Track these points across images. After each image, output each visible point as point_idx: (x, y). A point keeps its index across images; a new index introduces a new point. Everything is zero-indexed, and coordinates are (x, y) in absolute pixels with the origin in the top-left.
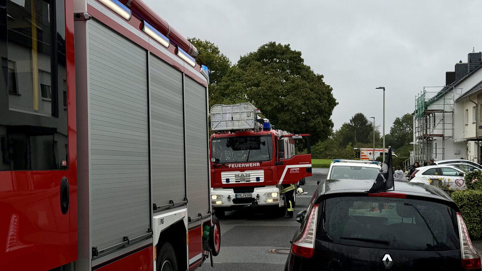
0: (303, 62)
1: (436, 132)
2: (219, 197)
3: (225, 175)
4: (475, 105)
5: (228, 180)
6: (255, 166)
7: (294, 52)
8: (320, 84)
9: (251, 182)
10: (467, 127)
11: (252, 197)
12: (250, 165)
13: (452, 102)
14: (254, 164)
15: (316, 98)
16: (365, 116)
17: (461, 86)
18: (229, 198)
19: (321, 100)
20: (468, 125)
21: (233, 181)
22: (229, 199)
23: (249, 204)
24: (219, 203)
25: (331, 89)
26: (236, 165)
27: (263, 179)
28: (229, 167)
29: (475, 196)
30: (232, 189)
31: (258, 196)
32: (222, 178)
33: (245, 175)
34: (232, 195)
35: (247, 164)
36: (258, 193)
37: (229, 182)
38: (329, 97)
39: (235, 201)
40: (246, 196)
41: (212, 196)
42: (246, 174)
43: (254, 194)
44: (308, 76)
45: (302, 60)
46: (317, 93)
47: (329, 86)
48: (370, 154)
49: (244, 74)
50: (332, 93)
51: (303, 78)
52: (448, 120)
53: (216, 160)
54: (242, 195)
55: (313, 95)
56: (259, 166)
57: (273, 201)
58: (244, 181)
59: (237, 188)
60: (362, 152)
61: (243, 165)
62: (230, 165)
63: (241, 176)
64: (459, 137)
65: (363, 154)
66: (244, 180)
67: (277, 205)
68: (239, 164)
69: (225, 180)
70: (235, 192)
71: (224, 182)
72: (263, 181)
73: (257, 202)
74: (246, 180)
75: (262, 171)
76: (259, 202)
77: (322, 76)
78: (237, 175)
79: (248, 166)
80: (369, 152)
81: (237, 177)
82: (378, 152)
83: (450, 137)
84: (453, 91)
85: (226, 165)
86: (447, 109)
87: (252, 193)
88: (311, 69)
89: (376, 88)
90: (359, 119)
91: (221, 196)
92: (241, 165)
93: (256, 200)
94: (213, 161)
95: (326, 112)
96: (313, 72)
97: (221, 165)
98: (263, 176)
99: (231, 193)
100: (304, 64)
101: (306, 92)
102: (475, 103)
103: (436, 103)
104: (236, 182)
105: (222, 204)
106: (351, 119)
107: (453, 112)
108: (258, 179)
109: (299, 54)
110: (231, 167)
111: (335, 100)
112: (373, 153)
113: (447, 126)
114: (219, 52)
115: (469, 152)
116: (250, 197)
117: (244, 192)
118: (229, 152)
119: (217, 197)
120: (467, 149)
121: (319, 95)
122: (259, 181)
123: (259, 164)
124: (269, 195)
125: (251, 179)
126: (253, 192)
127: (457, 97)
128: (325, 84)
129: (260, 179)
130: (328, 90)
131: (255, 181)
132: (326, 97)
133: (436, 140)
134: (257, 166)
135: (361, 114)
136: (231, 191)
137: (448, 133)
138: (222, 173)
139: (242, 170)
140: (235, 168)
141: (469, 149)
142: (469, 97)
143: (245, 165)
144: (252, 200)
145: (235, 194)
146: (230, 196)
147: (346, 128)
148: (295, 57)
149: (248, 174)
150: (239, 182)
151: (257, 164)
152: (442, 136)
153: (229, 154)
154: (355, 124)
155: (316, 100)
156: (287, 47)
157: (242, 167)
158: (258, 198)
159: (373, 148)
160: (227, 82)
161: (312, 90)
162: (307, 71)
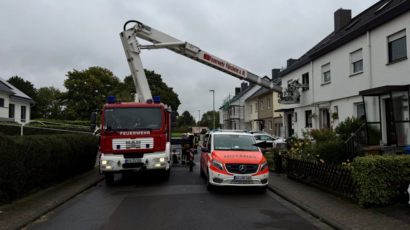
0: (162, 81)
1: (236, 117)
2: (109, 162)
3: (115, 142)
4: (257, 102)
5: (118, 147)
6: (145, 134)
7: (157, 75)
8: (171, 93)
9: (141, 148)
10: (251, 114)
11: (142, 162)
12: (141, 133)
13: (243, 101)
14: (145, 132)
15: (170, 100)
16: (189, 112)
17: (248, 93)
18: (119, 163)
19: (172, 101)
20: (252, 113)
21: (123, 148)
22: (119, 165)
23: (138, 169)
24: (109, 167)
25: (178, 95)
26: (127, 133)
27: (153, 145)
28: (121, 135)
29: (382, 162)
30: (123, 155)
31: (147, 161)
32: (113, 145)
33: (135, 142)
34: (122, 160)
35: (138, 132)
36: (147, 159)
37: (120, 148)
38: (176, 99)
39: (124, 166)
40: (135, 161)
41: (102, 161)
42: (137, 142)
43: (144, 159)
44: (165, 88)
45: (161, 80)
46: (170, 97)
47: (176, 94)
48: (197, 130)
49: (128, 86)
50: (178, 97)
51: (162, 89)
52: (241, 111)
53: (107, 128)
54: (132, 160)
55: (168, 98)
56: (149, 134)
57: (161, 166)
58: (135, 148)
59: (127, 154)
60: (193, 129)
61: (134, 133)
62: (121, 133)
63: (132, 143)
64: (247, 120)
65: (193, 130)
66: (134, 146)
67: (164, 169)
68: (130, 132)
69: (116, 147)
70: (125, 158)
71: (115, 148)
72: (152, 148)
73: (146, 166)
74: (136, 147)
75: (152, 139)
76: (148, 166)
77: (172, 88)
78: (128, 142)
79: (139, 134)
80: (197, 129)
81: (128, 144)
82: (201, 129)
83: (243, 120)
84: (244, 95)
85: (118, 133)
86: (241, 105)
87: (141, 159)
88: (167, 85)
89: (210, 91)
90: (186, 114)
91: (111, 161)
92: (133, 133)
93: (145, 165)
94: (105, 128)
95: (175, 108)
96: (167, 86)
97: (112, 132)
98: (153, 143)
99: (121, 158)
100: (163, 81)
101: (164, 96)
102: (257, 101)
103: (236, 101)
104: (126, 148)
105: (111, 169)
106: (182, 113)
107: (244, 106)
108: (148, 146)
109: (160, 76)
110: (122, 135)
111: (179, 101)
112: (199, 129)
113: (242, 114)
114: (113, 75)
115: (252, 128)
116: (139, 162)
117: (133, 158)
118: (121, 121)
119: (107, 163)
120: (251, 126)
121: (171, 98)
122: (149, 147)
123: (149, 132)
124: (157, 160)
125: (141, 146)
126: (142, 157)
127: (246, 99)
128: (174, 92)
129: (150, 146)
130: (176, 96)
131: (145, 148)
132: (175, 100)
133: (235, 121)
134: (148, 134)
135: (187, 111)
136: (121, 156)
137: (242, 118)
138: (114, 140)
139: (133, 137)
140: (126, 135)
141: (252, 126)
142: (254, 98)
143: (136, 133)
144: (141, 164)
145: (125, 159)
146: (120, 161)
147: (180, 118)
148: (158, 78)
149: (139, 141)
150: (130, 148)
151: (148, 132)
152: (239, 119)
153: (121, 123)
154: (184, 116)
155: (170, 101)
156: (153, 72)
157: (133, 135)
158: (147, 163)
159: (199, 127)
160: (117, 90)
161: (167, 95)
162: (164, 85)
